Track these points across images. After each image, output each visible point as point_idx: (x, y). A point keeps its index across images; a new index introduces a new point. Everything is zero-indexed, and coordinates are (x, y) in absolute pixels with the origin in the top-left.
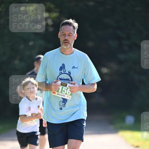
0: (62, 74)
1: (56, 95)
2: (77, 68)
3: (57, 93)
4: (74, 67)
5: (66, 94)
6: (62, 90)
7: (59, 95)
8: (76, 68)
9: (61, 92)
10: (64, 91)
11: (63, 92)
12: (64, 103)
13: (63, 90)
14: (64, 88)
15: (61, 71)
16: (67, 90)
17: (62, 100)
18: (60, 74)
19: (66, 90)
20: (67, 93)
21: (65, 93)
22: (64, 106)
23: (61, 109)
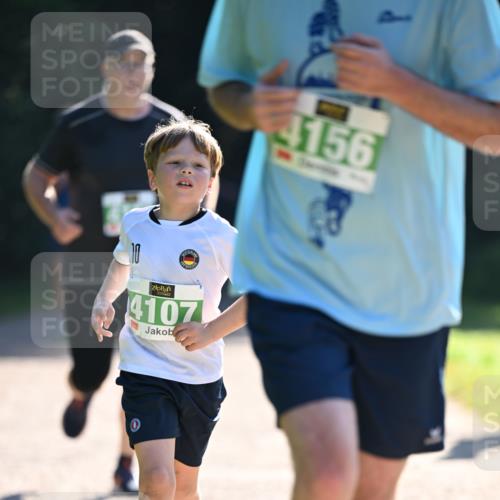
0: (323, 51)
1: (293, 165)
2: (408, 18)
3: (296, 156)
4: (388, 13)
5: (345, 161)
6: (323, 143)
7: (310, 165)
8: (399, 19)
9: (320, 154)
10: (334, 147)
11: (327, 151)
12: (333, 214)
13: (331, 139)
14: (337, 128)
15: (317, 39)
16: (348, 139)
17: (324, 194)
18: (313, 56)
19: (341, 143)
20: (352, 159)
21: (339, 155)
22: (334, 227)
23: (319, 243)
